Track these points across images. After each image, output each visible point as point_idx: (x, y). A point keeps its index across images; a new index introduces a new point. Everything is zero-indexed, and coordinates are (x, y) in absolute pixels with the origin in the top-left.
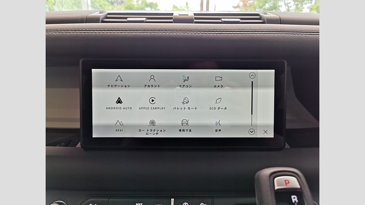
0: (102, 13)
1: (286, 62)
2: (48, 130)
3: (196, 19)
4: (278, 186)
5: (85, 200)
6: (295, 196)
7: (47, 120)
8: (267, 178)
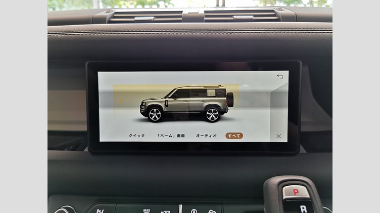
0: (109, 12)
1: (301, 63)
2: (50, 133)
3: (206, 16)
4: (286, 196)
5: (93, 205)
6: (304, 207)
7: (49, 122)
8: (276, 187)
